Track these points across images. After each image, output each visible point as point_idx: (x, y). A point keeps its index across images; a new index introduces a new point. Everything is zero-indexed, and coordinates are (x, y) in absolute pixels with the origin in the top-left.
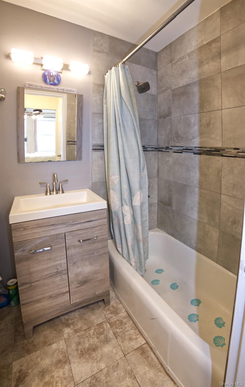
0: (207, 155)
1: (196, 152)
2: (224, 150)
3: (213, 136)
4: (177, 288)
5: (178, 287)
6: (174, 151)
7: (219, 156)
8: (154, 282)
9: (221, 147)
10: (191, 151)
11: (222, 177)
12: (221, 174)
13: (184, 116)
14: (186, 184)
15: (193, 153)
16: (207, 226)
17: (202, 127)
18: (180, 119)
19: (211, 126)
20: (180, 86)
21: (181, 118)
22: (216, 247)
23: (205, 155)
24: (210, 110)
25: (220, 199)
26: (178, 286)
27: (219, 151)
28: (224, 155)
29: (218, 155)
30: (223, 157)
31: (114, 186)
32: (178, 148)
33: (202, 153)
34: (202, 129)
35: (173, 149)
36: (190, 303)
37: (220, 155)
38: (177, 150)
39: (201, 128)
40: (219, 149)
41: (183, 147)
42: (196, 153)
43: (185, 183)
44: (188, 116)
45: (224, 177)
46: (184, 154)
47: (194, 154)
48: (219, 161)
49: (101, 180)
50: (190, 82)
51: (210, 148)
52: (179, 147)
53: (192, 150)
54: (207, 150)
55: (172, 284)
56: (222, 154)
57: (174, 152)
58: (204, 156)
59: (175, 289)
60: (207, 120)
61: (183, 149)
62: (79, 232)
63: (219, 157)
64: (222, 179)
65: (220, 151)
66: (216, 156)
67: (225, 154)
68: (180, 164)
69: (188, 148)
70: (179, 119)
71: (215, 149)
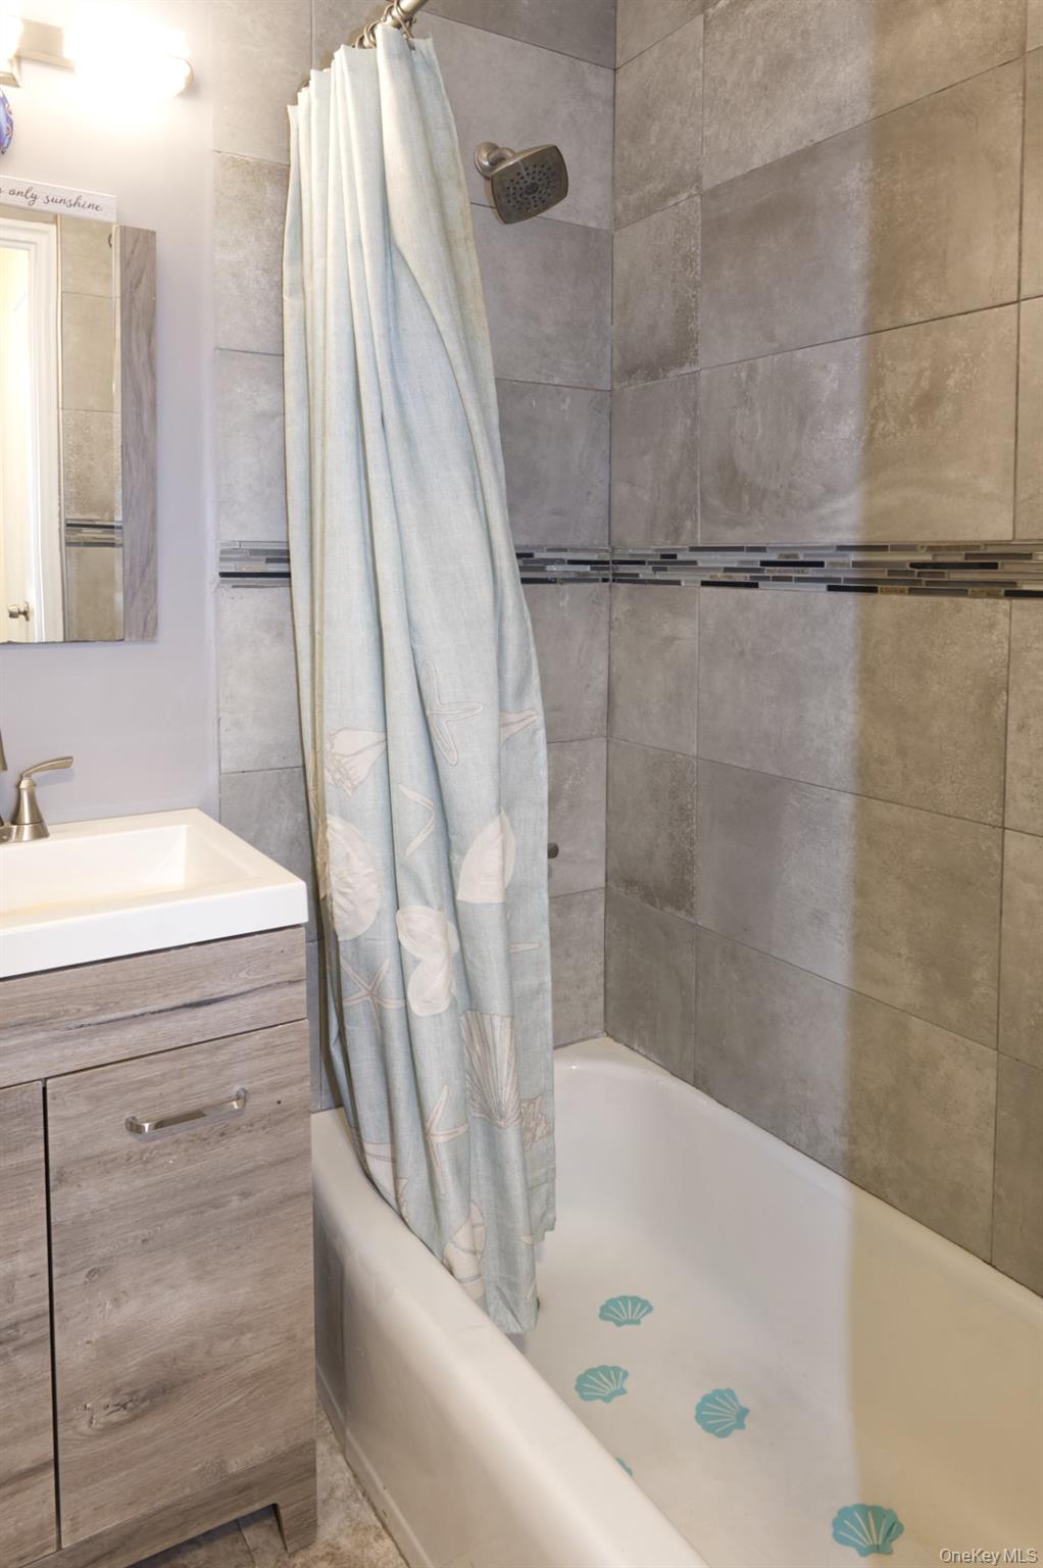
0: (912, 592)
1: (847, 580)
2: (1029, 556)
3: (952, 474)
4: (741, 1426)
5: (747, 1422)
6: (707, 578)
7: (990, 595)
8: (592, 1383)
9: (1008, 536)
10: (811, 572)
11: (1012, 726)
12: (1003, 708)
13: (776, 358)
14: (779, 774)
15: (824, 586)
16: (917, 1025)
17: (885, 417)
18: (748, 376)
19: (947, 409)
20: (757, 162)
21: (752, 372)
22: (984, 1162)
23: (902, 592)
24: (940, 308)
25: (996, 856)
26: (744, 1412)
27: (994, 566)
28: (1026, 587)
29: (990, 590)
30: (1015, 601)
31: (350, 793)
32: (733, 559)
33: (883, 581)
34: (884, 436)
35: (700, 565)
36: (829, 1530)
37: (996, 588)
38: (727, 570)
39: (881, 425)
40: (990, 550)
41: (762, 549)
42: (842, 584)
43: (772, 770)
44: (799, 354)
45: (1021, 727)
46: (768, 597)
47: (830, 588)
48: (992, 626)
49: (275, 762)
50: (819, 137)
51: (932, 549)
52: (740, 549)
53: (821, 564)
54: (913, 565)
55: (706, 1399)
56: (1014, 583)
57: (705, 584)
58: (895, 597)
59: (724, 1434)
60: (920, 374)
61: (764, 563)
62: (136, 1072)
63: (991, 601)
64: (1011, 737)
65: (1000, 562)
66: (975, 596)
67: (1028, 581)
68: (742, 653)
69: (796, 556)
70: (743, 375)
71: (967, 556)
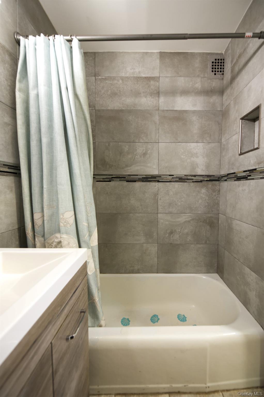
0: (142, 182)
1: (130, 180)
2: (160, 177)
3: (149, 165)
6: (97, 180)
7: (155, 182)
9: (158, 174)
10: (123, 179)
11: (159, 199)
12: (157, 197)
13: (115, 143)
14: (117, 213)
15: (125, 181)
16: (145, 245)
17: (137, 156)
18: (108, 145)
19: (148, 156)
20: (109, 108)
21: (109, 145)
22: (156, 260)
23: (141, 182)
24: (146, 141)
25: (157, 217)
27: (156, 178)
28: (160, 181)
29: (155, 181)
30: (159, 183)
32: (105, 177)
33: (138, 180)
34: (137, 158)
35: (96, 178)
37: (156, 181)
38: (103, 179)
39: (136, 157)
40: (155, 176)
41: (112, 175)
42: (129, 181)
43: (115, 212)
44: (120, 143)
45: (160, 199)
46: (112, 183)
47: (127, 182)
48: (155, 186)
50: (123, 109)
51: (146, 175)
52: (107, 175)
53: (125, 178)
54: (142, 178)
56: (159, 180)
57: (97, 181)
58: (139, 183)
60: (143, 150)
61: (112, 177)
63: (155, 183)
64: (159, 201)
65: (156, 177)
66: (153, 182)
67: (161, 180)
68: (107, 193)
69: (120, 176)
70: (107, 145)
71: (151, 177)
